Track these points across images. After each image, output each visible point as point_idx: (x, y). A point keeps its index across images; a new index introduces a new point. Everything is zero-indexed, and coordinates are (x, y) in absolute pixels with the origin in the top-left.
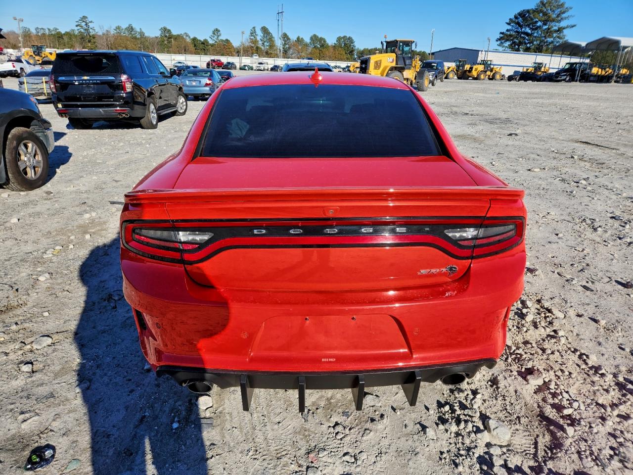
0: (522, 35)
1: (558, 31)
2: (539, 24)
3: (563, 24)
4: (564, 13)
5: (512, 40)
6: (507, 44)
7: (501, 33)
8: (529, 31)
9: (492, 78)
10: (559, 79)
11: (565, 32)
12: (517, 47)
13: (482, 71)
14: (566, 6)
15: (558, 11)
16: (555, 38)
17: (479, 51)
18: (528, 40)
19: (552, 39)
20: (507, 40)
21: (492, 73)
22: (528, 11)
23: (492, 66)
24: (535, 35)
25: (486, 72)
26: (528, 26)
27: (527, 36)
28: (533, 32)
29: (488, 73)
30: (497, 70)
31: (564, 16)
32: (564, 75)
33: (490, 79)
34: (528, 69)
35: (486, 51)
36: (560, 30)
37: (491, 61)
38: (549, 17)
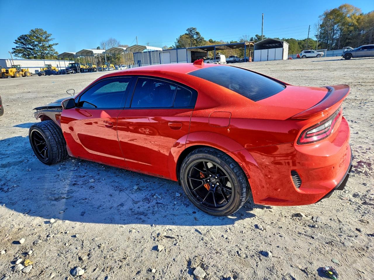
0: (28, 50)
1: (49, 47)
2: (36, 43)
3: (51, 43)
4: (48, 37)
5: (23, 52)
6: (20, 55)
7: (13, 49)
8: (32, 47)
9: (25, 75)
10: (69, 72)
11: (54, 47)
12: (27, 56)
13: (16, 72)
14: (48, 33)
15: (44, 36)
16: (49, 51)
17: (5, 60)
18: (33, 53)
19: (48, 51)
20: (19, 53)
21: (23, 73)
22: (26, 36)
23: (22, 69)
24: (36, 49)
25: (19, 72)
26: (29, 44)
27: (32, 50)
28: (34, 47)
29: (21, 73)
30: (26, 70)
31: (49, 38)
32: (71, 70)
33: (23, 76)
34: (44, 69)
35: (10, 60)
36: (50, 46)
37: (19, 65)
38: (41, 39)
